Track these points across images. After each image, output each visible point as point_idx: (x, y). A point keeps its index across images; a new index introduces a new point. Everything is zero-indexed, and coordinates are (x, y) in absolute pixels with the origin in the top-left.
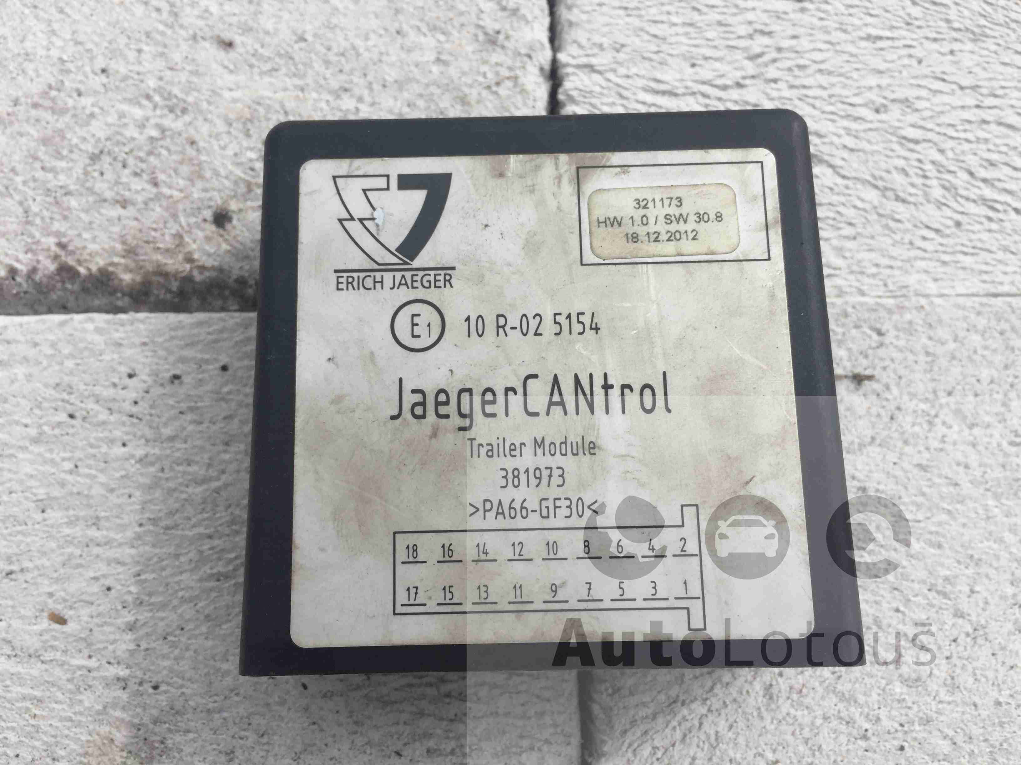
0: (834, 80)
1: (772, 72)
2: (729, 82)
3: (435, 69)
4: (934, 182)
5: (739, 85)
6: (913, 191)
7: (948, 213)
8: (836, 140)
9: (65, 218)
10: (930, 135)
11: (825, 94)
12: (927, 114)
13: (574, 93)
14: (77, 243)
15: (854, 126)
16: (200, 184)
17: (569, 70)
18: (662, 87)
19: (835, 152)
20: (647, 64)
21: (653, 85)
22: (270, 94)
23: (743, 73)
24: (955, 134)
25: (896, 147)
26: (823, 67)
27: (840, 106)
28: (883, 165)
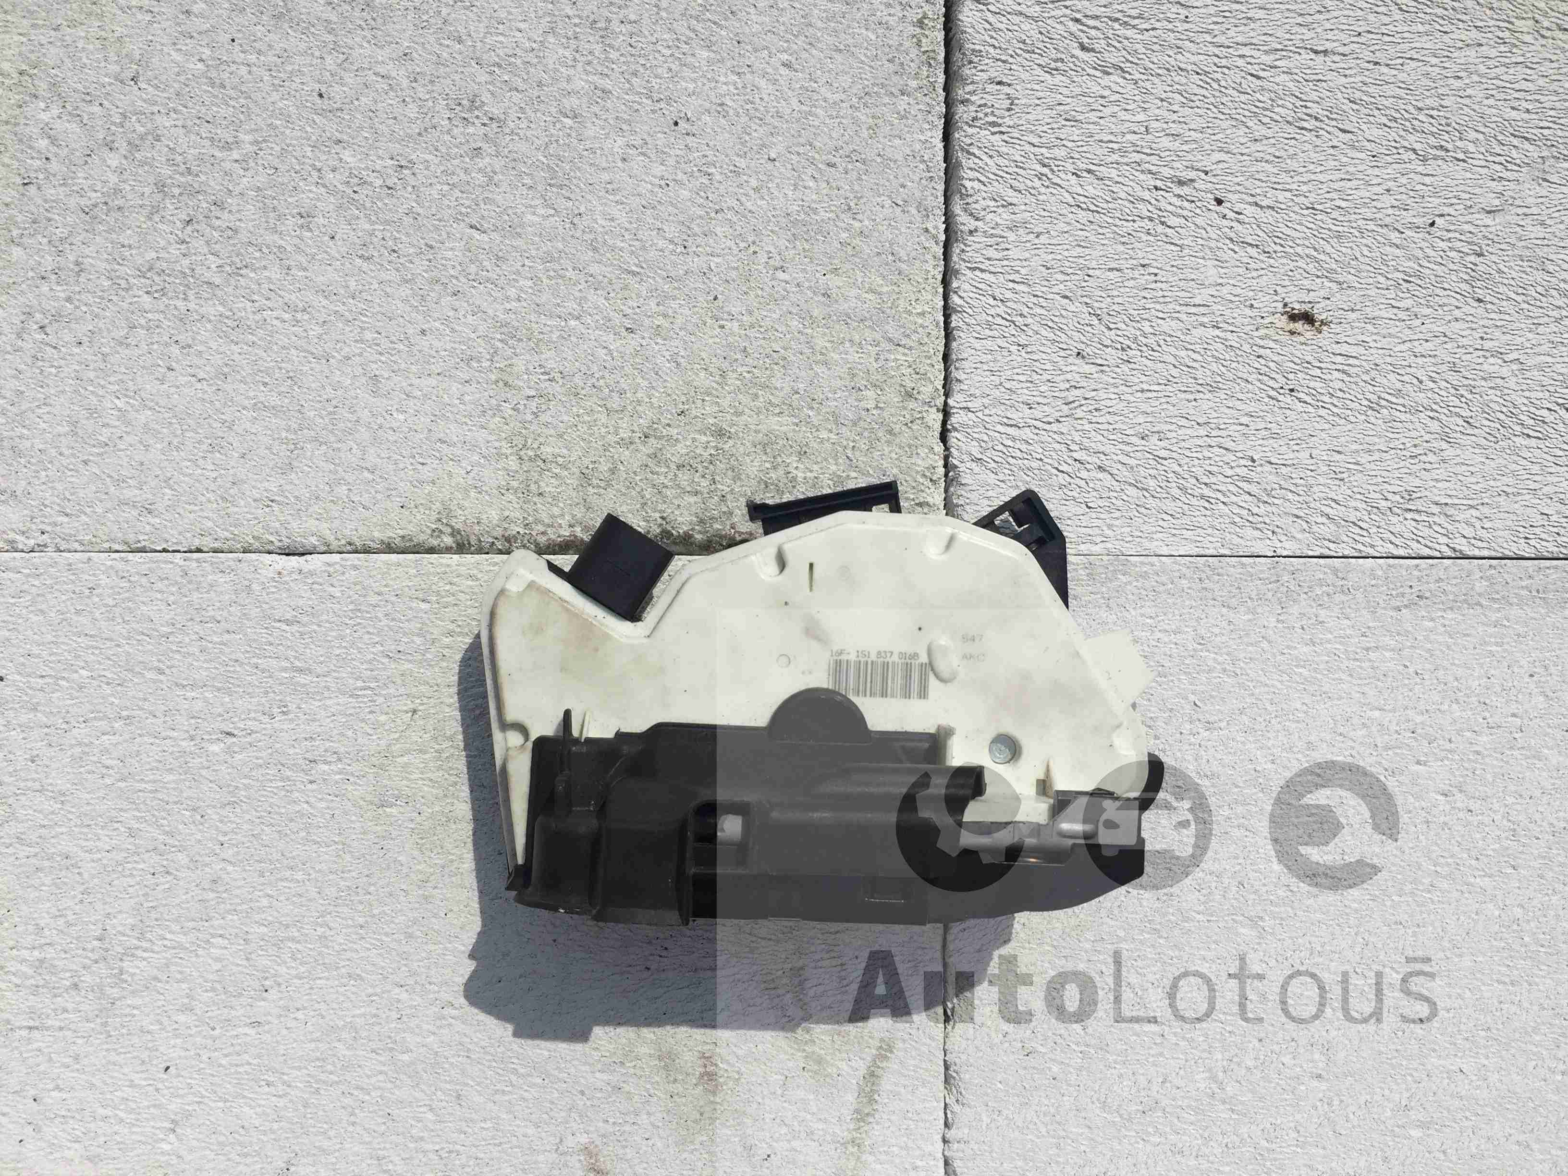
0: (1117, 418)
1: (1079, 413)
2: (1052, 420)
3: (874, 412)
4: (1174, 485)
5: (1058, 421)
6: (1159, 490)
7: (1180, 504)
8: (1115, 457)
9: (665, 502)
10: (1174, 455)
11: (1111, 427)
12: (1175, 441)
13: (956, 425)
14: (672, 517)
15: (1128, 448)
16: (738, 483)
17: (955, 411)
18: (1011, 422)
19: (1114, 465)
20: (1003, 407)
21: (1005, 420)
22: (777, 428)
23: (1061, 414)
24: (1190, 454)
25: (1151, 462)
26: (1111, 410)
27: (1120, 435)
28: (1143, 474)
